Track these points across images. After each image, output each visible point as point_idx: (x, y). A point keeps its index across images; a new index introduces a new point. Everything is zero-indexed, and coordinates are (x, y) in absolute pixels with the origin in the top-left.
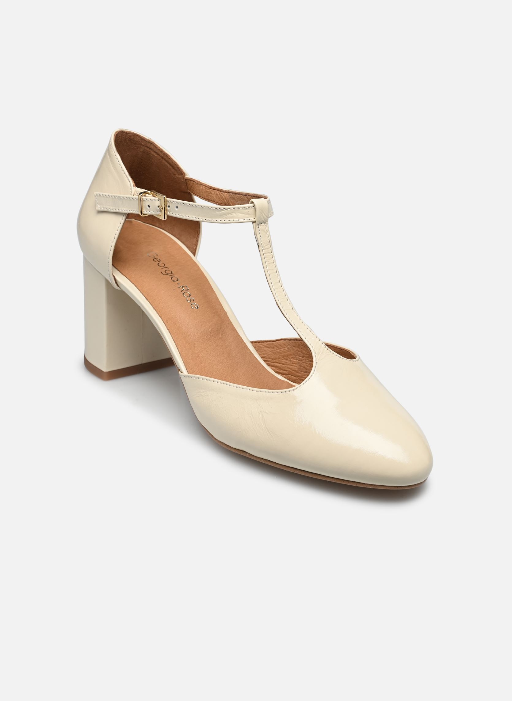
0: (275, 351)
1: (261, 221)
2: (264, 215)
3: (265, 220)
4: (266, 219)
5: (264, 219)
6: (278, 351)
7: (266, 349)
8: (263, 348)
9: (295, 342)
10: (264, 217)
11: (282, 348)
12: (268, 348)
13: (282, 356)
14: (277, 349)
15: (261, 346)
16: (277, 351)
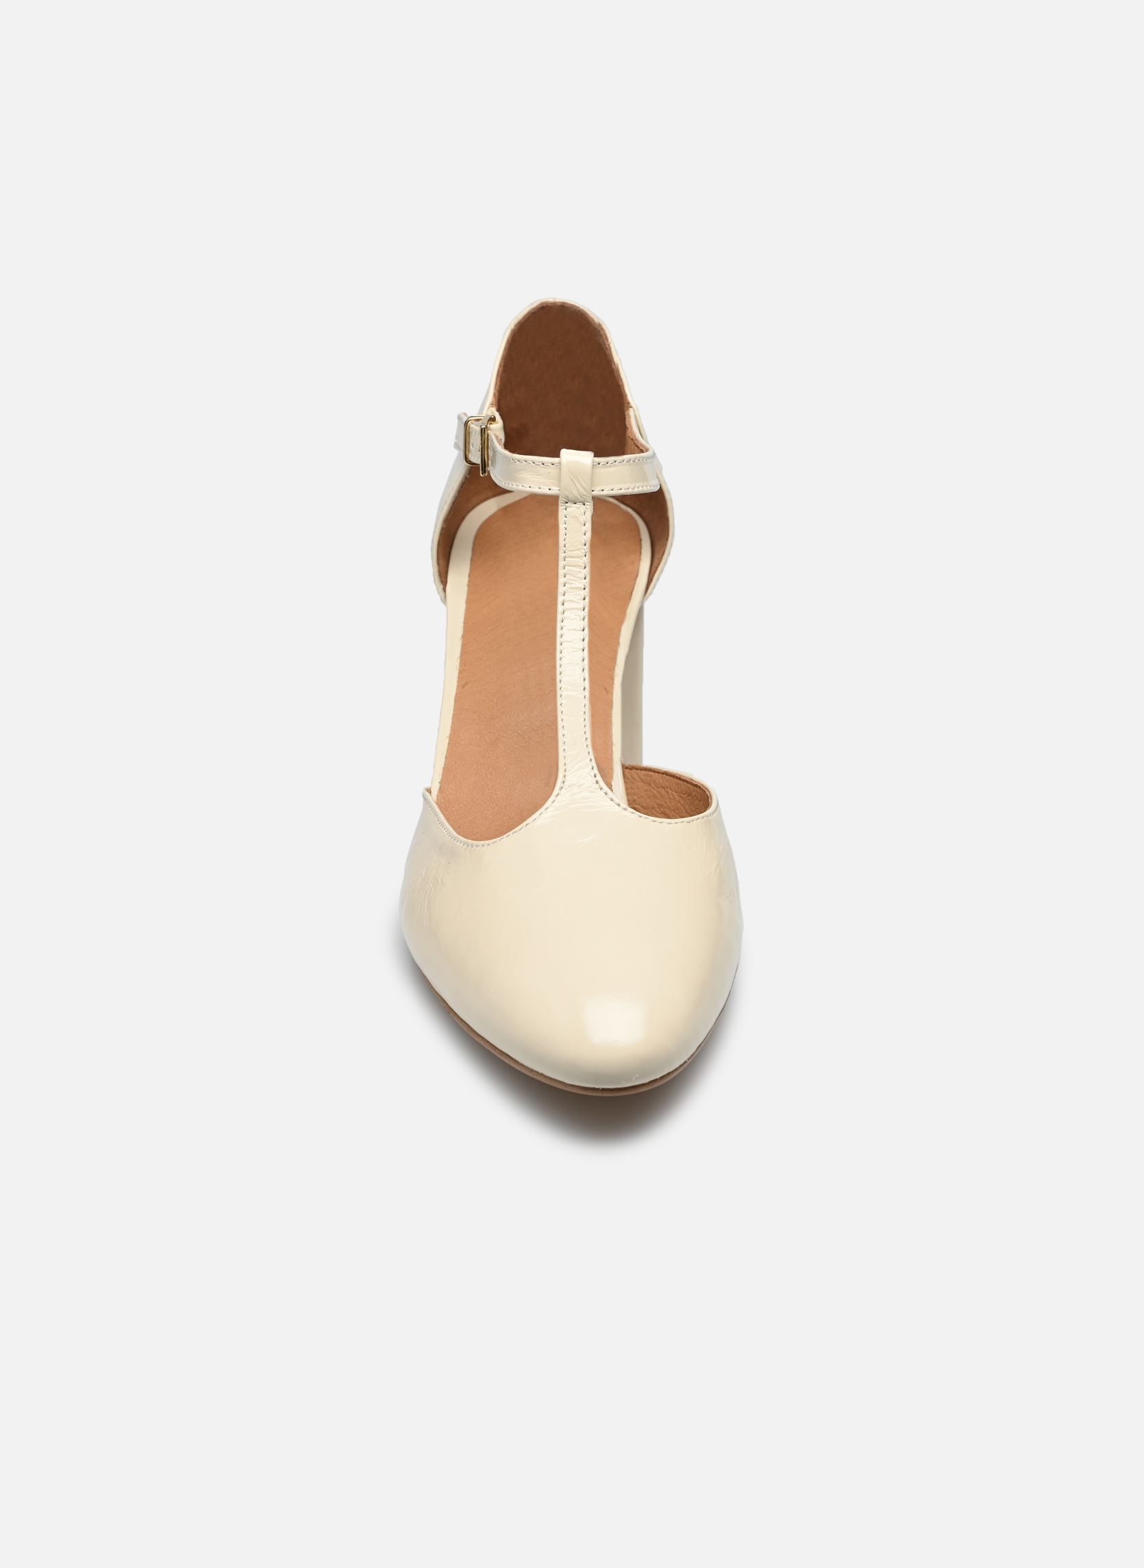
0: (651, 791)
1: (570, 497)
2: (579, 486)
3: (582, 497)
4: (584, 495)
5: (579, 494)
6: (655, 792)
7: (640, 784)
8: (637, 781)
9: (678, 784)
10: (578, 490)
11: (655, 788)
12: (644, 782)
13: (657, 804)
14: (653, 788)
15: (635, 776)
16: (653, 793)
